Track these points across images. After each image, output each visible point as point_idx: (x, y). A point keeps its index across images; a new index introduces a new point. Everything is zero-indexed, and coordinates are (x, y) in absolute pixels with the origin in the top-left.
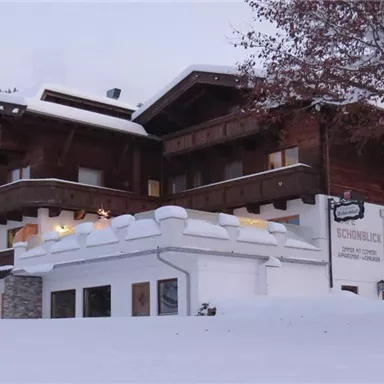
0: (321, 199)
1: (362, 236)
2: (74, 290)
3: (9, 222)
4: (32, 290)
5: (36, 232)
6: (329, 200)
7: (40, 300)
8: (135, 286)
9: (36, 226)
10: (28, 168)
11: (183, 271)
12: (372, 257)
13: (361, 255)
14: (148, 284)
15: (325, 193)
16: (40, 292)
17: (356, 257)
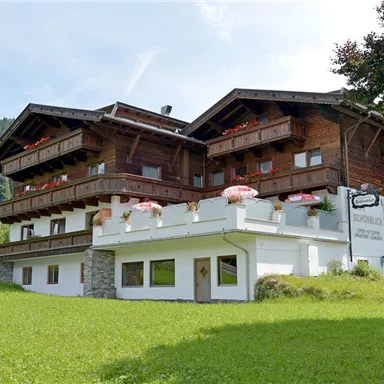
0: (342, 190)
1: (370, 220)
2: (142, 263)
3: (87, 207)
4: (106, 261)
5: (110, 215)
6: (348, 191)
7: (113, 269)
8: (196, 261)
9: (110, 210)
10: (103, 165)
11: (243, 249)
12: (377, 237)
13: (370, 235)
14: (208, 259)
15: (345, 185)
16: (113, 263)
17: (367, 237)
